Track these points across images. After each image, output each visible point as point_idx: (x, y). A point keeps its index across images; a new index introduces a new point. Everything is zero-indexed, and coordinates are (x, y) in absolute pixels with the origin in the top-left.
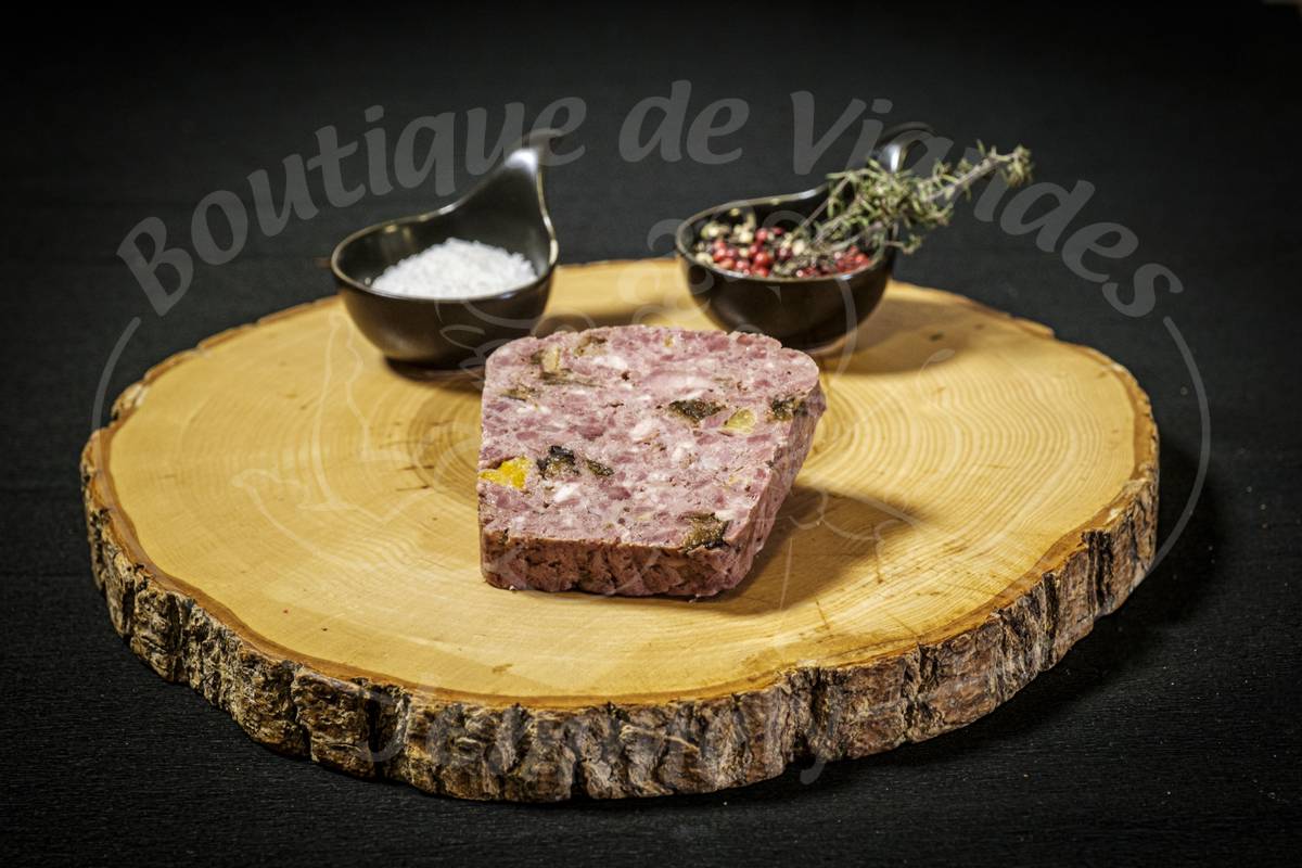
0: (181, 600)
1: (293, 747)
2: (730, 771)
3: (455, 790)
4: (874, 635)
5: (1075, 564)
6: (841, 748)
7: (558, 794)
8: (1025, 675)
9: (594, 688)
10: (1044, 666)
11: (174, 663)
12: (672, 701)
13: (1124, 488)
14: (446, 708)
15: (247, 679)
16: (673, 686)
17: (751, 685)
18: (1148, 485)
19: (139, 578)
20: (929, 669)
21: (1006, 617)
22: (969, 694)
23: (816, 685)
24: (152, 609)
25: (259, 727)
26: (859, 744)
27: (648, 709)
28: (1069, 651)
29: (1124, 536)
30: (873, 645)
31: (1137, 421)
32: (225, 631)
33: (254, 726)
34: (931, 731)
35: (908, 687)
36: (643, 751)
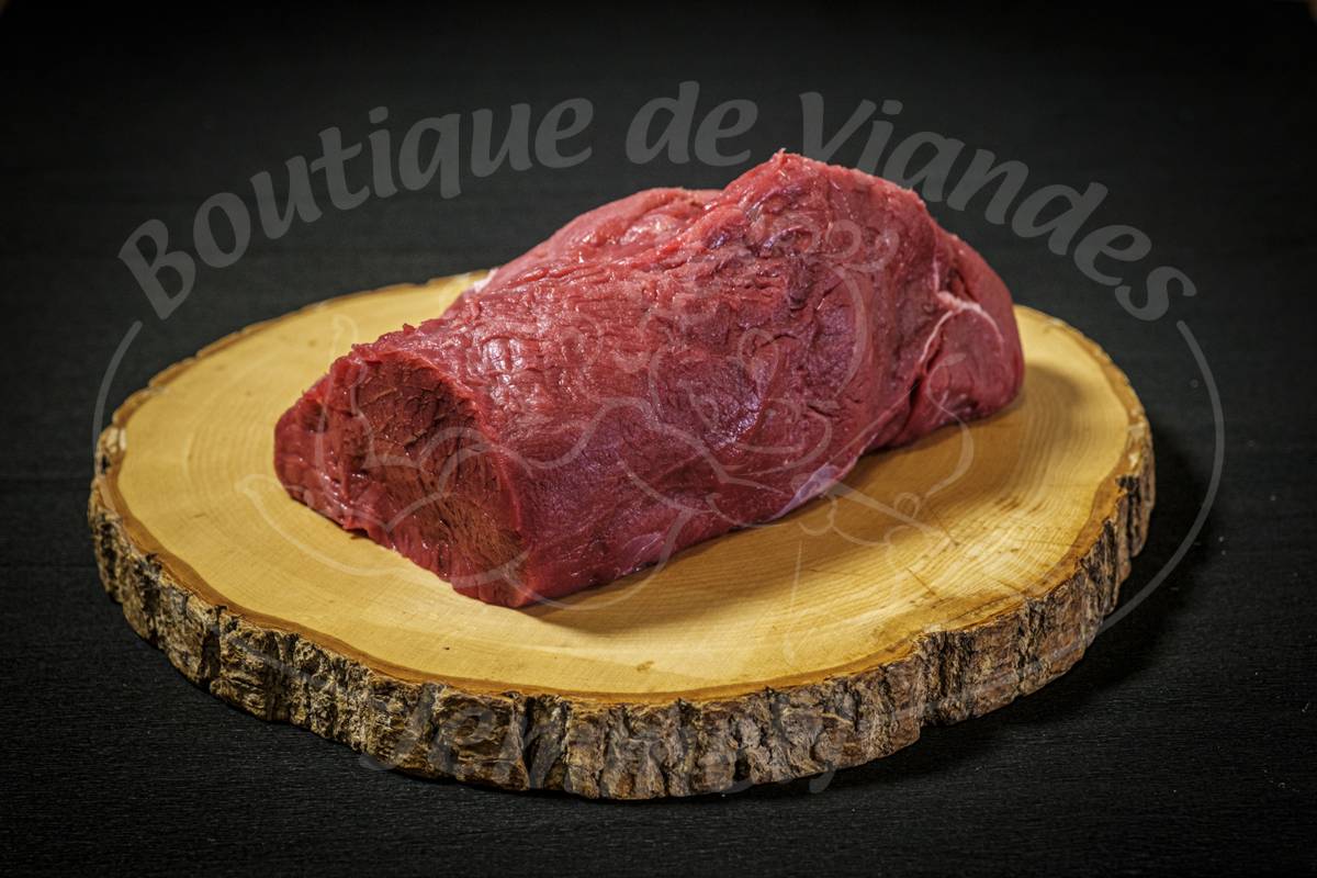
0: (282, 636)
2: (878, 742)
3: (618, 793)
4: (980, 595)
5: (1121, 510)
6: (968, 708)
7: (722, 784)
8: (1098, 620)
9: (745, 675)
10: (1108, 609)
12: (826, 679)
15: (381, 709)
16: (819, 664)
17: (893, 656)
19: (226, 617)
20: (1037, 622)
21: (1086, 566)
23: (943, 647)
24: (246, 649)
25: (396, 754)
26: (983, 702)
27: (806, 689)
30: (984, 605)
32: (345, 661)
33: (389, 753)
34: (1039, 683)
35: (1020, 642)
36: (801, 731)
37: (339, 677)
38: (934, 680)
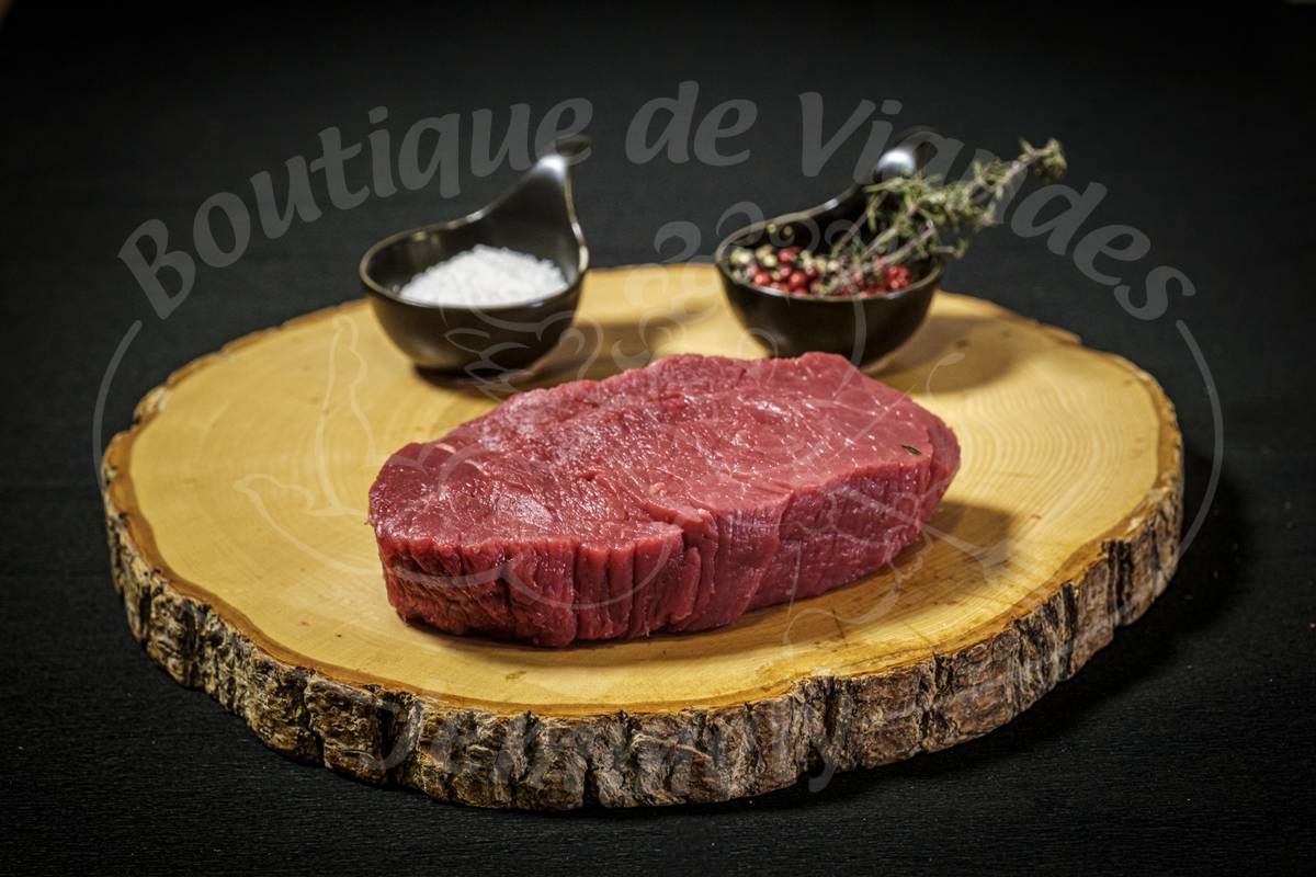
0: (197, 604)
1: (306, 754)
2: (743, 781)
3: (467, 798)
5: (1094, 574)
6: (855, 758)
7: (569, 803)
8: (1043, 685)
9: (607, 697)
10: (1062, 676)
11: (190, 668)
12: (684, 710)
13: (1146, 497)
14: (458, 715)
15: (261, 685)
17: (765, 694)
18: (1170, 495)
19: (155, 583)
20: (945, 679)
21: (1023, 627)
22: (985, 705)
23: (830, 693)
24: (168, 614)
25: (273, 734)
26: (873, 754)
27: (660, 718)
28: (1088, 662)
29: (1145, 546)
30: (888, 654)
31: (1161, 429)
32: (240, 637)
33: (267, 732)
34: (946, 742)
35: (923, 697)
36: (655, 760)
37: (236, 651)
38: (818, 725)
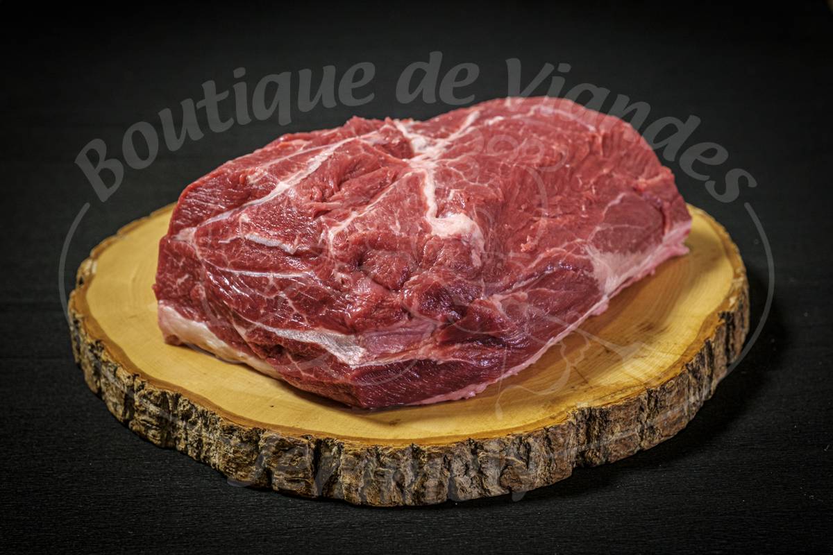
0: (171, 394)
2: (542, 476)
3: (373, 502)
4: (616, 384)
5: (719, 333)
6: (604, 457)
7: (439, 499)
8: (699, 403)
9: (458, 431)
10: (707, 397)
11: (165, 435)
12: (509, 435)
13: (733, 285)
14: (368, 450)
15: (227, 442)
17: (554, 421)
19: (138, 381)
20: (653, 403)
21: (690, 368)
22: (674, 418)
23: (589, 417)
24: (149, 402)
25: (236, 472)
26: (615, 453)
27: (495, 440)
28: (717, 387)
29: (739, 314)
30: (618, 391)
32: (207, 412)
33: (232, 471)
34: (654, 442)
35: (641, 415)
36: (491, 467)
37: (204, 422)
38: (582, 438)
